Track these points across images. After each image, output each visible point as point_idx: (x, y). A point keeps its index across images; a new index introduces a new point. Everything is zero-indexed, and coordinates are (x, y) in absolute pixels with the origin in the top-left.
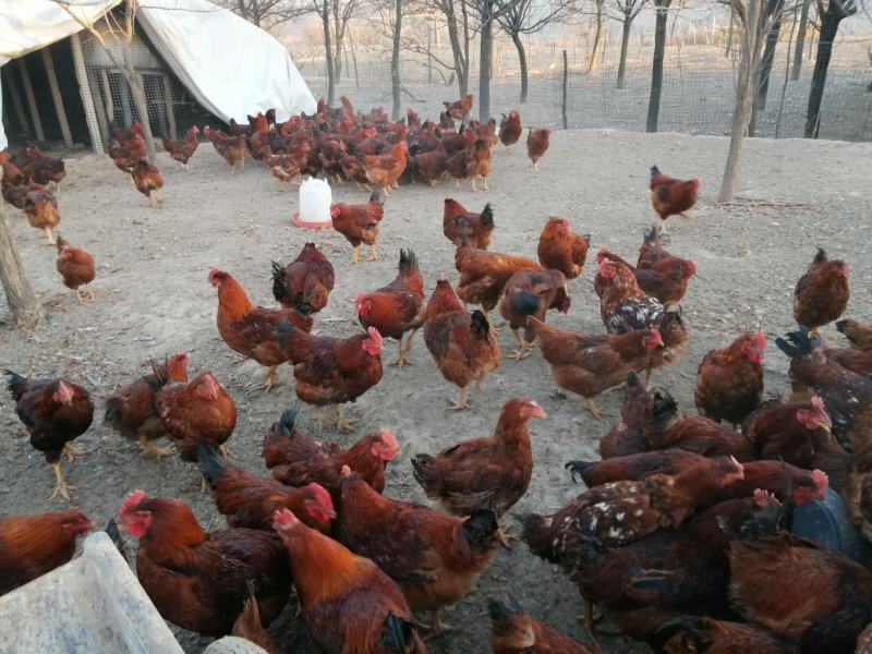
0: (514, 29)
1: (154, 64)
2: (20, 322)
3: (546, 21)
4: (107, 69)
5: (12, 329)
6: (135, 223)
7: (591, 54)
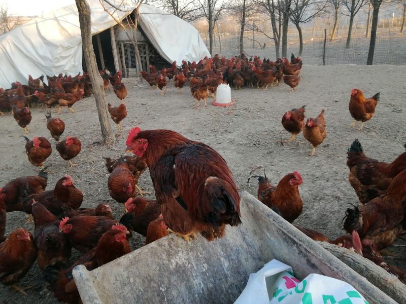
0: (297, 22)
1: (143, 39)
2: (106, 142)
3: (313, 17)
4: (124, 41)
5: (103, 145)
6: (142, 104)
7: (332, 33)
